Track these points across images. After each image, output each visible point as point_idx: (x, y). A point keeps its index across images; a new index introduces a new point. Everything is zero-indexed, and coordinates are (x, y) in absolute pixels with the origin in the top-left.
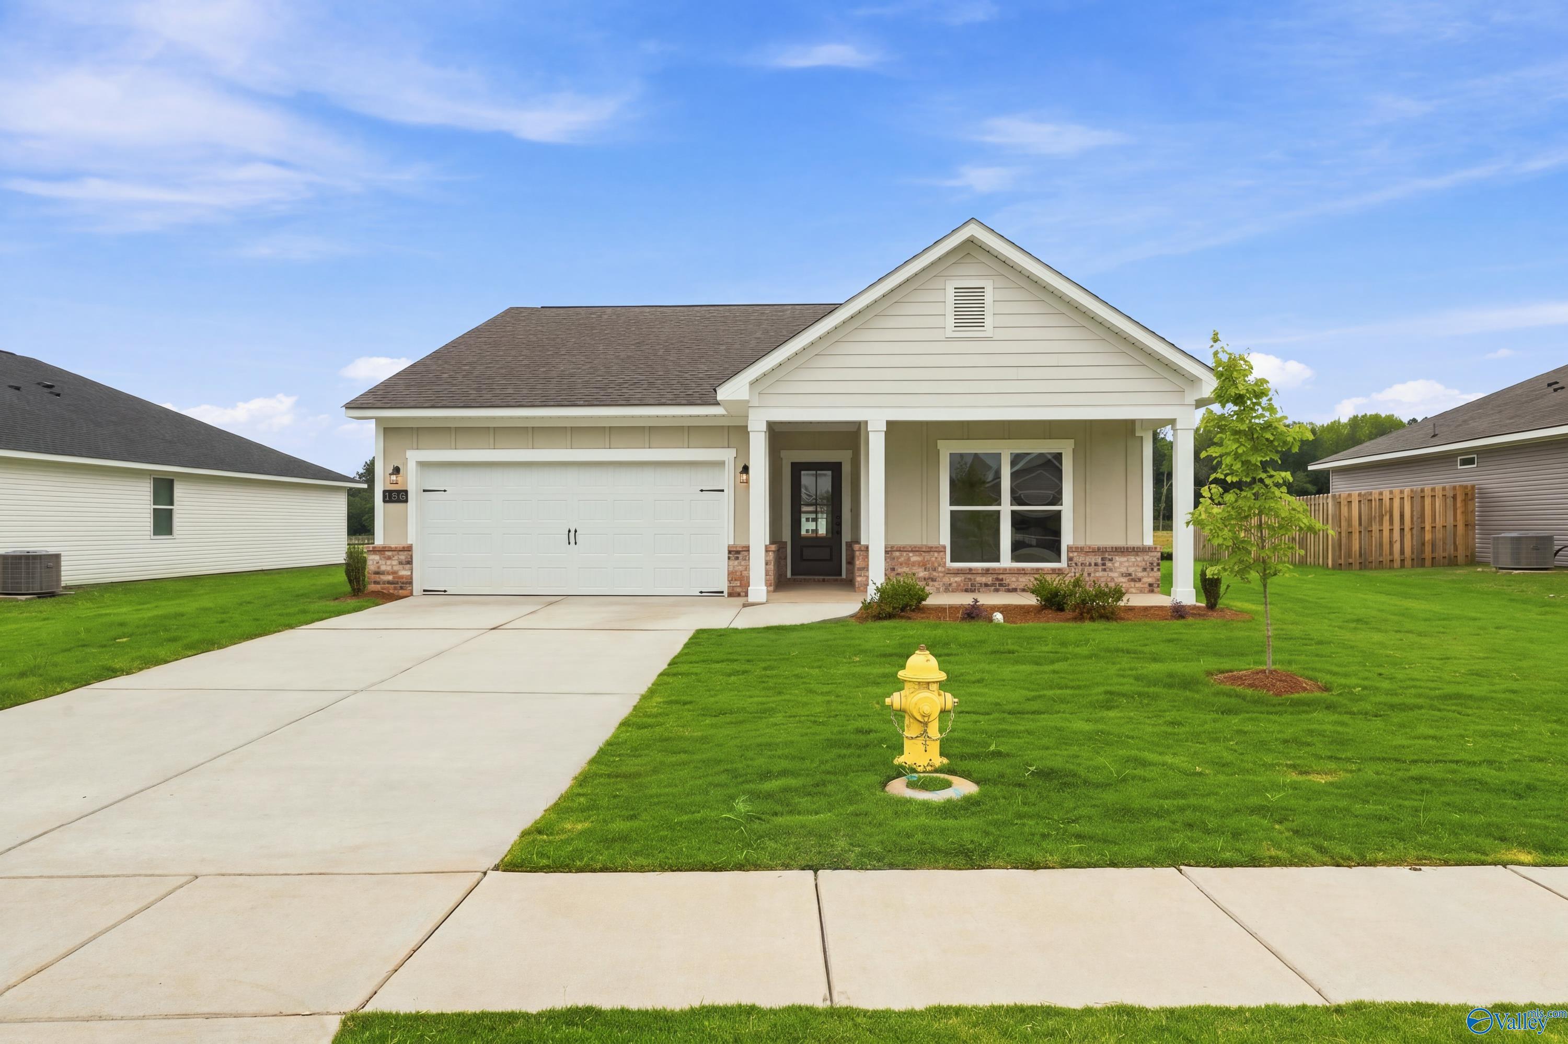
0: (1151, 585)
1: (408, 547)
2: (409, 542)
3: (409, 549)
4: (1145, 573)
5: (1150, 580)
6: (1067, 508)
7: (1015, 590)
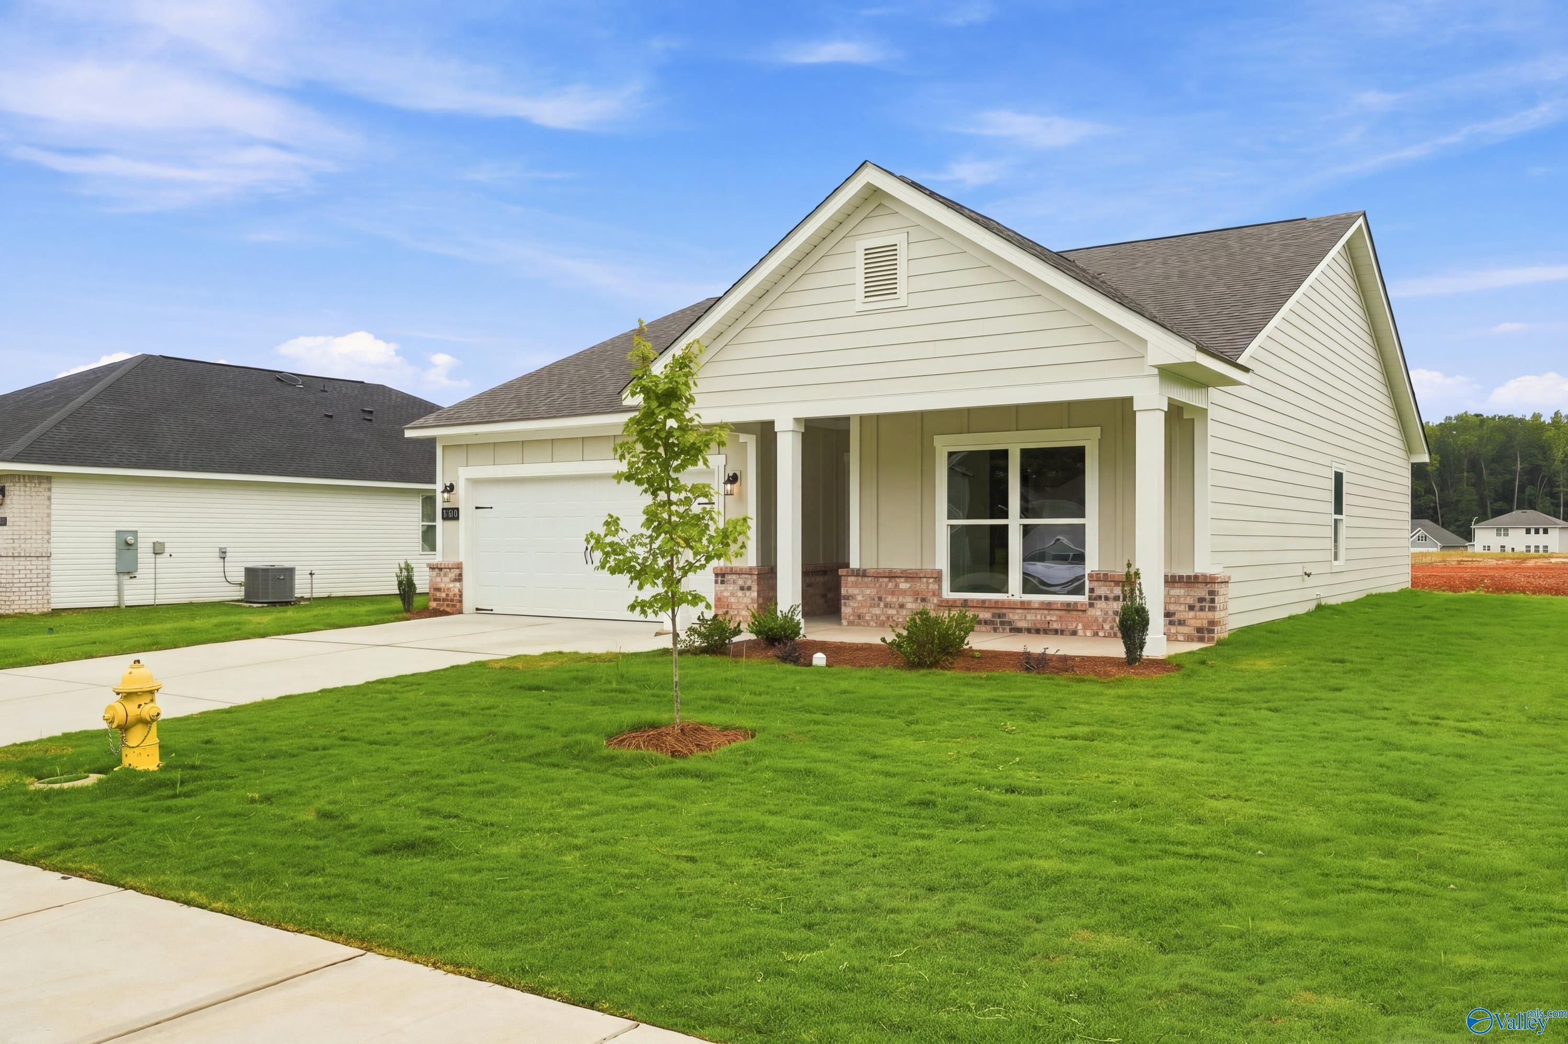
0: (1199, 630)
1: (458, 564)
2: (460, 560)
3: (459, 566)
4: (1191, 614)
5: (1198, 624)
6: (1091, 521)
7: (1018, 630)
